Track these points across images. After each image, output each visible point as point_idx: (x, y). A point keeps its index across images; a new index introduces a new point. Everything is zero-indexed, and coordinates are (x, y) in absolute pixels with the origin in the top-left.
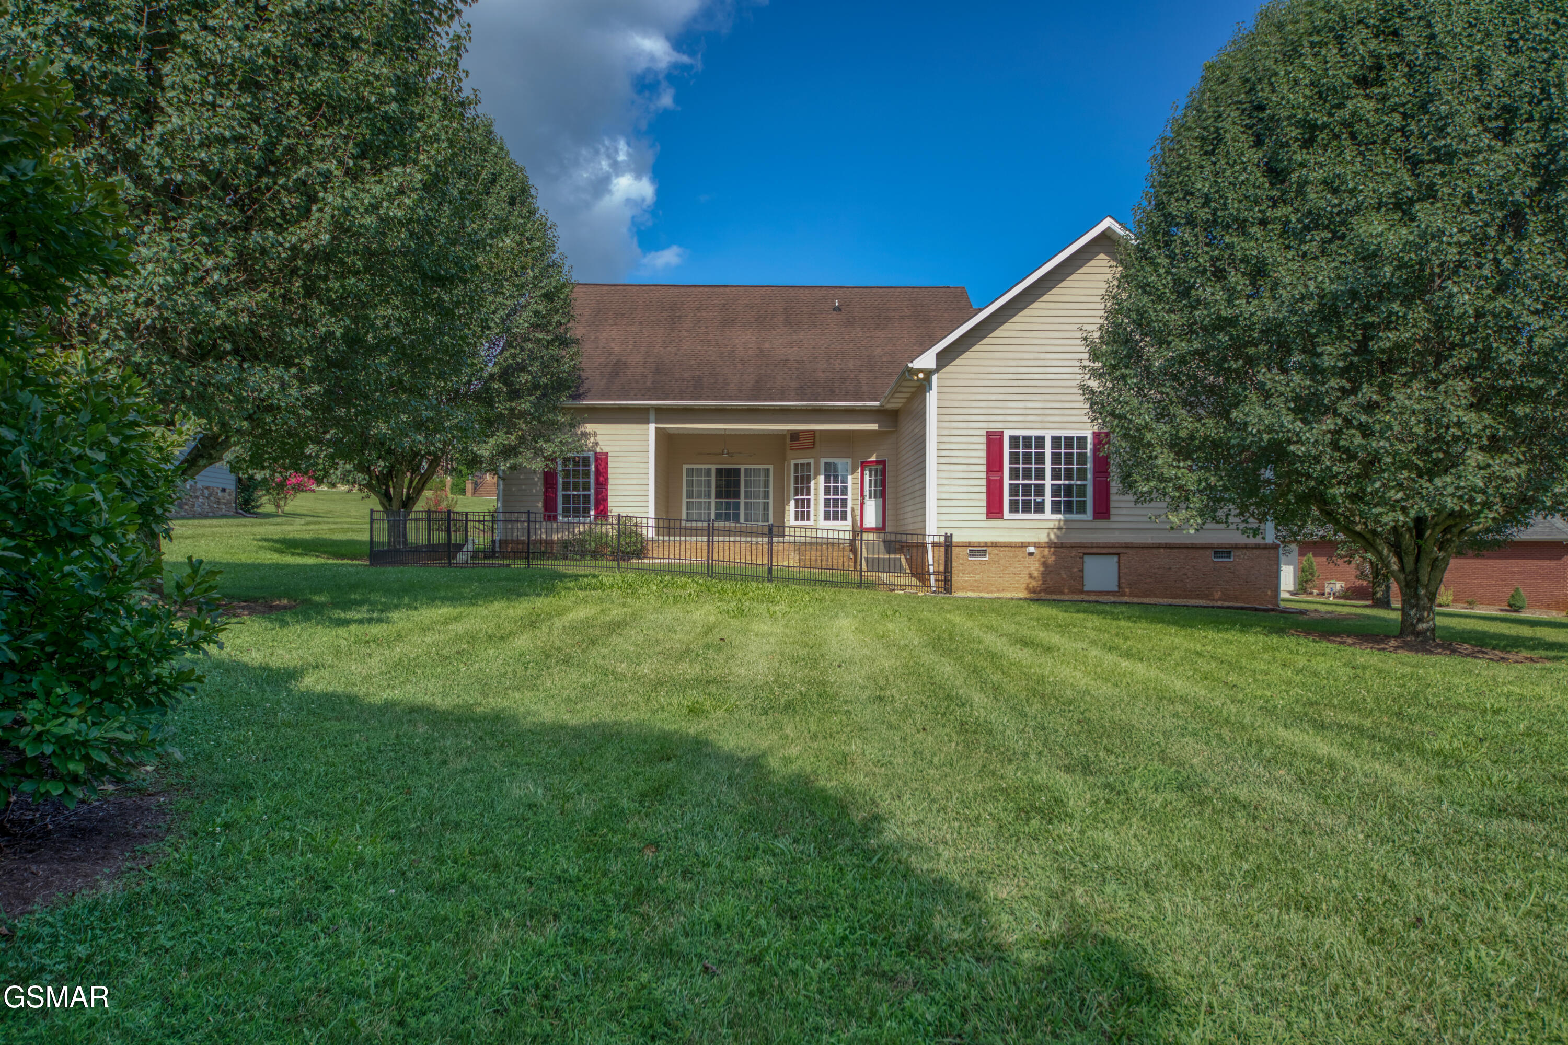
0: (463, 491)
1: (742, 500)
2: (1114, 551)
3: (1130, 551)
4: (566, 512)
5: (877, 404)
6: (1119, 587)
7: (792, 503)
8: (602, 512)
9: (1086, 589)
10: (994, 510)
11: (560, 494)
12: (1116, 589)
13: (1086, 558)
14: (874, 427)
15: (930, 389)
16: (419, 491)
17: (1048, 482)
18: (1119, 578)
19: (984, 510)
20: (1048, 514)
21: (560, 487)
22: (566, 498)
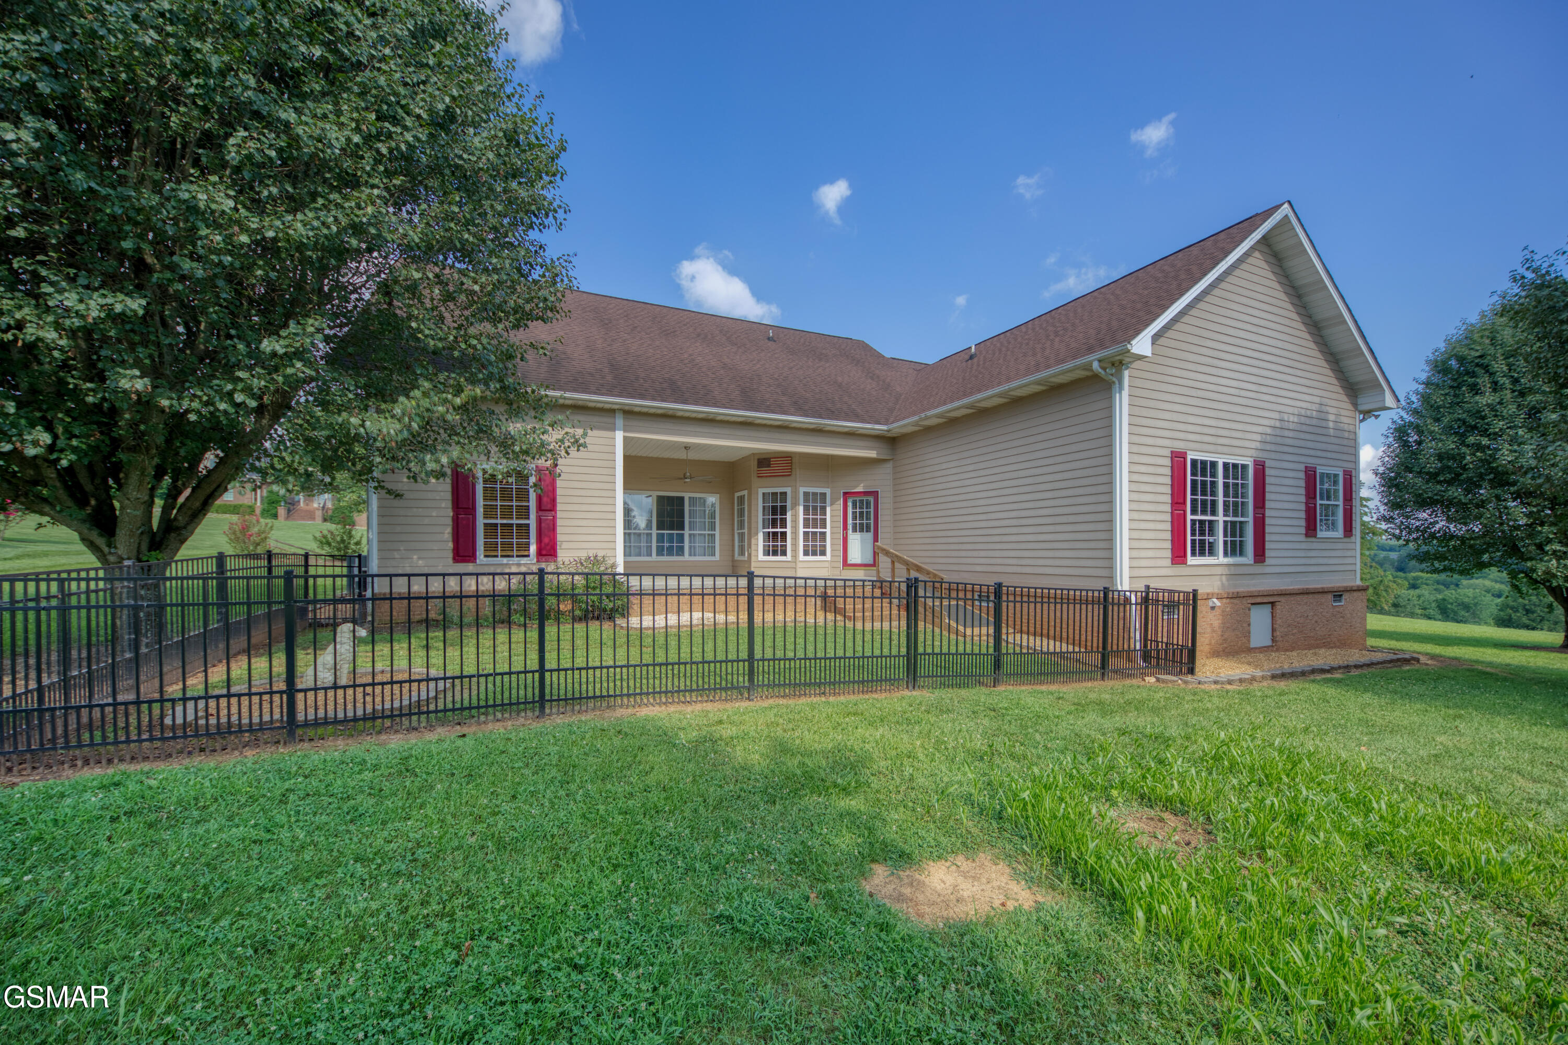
0: (275, 516)
1: (687, 532)
2: (1266, 600)
3: (1282, 599)
4: (491, 549)
5: (884, 428)
6: (1274, 640)
7: (761, 536)
8: (548, 550)
9: (1253, 645)
10: (1178, 556)
11: (481, 521)
12: (1269, 643)
13: (1254, 608)
14: (873, 454)
15: (1121, 389)
16: (197, 511)
17: (1220, 518)
18: (1273, 630)
19: (1169, 554)
20: (1221, 559)
21: (480, 510)
22: (491, 529)
